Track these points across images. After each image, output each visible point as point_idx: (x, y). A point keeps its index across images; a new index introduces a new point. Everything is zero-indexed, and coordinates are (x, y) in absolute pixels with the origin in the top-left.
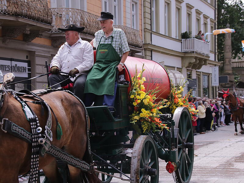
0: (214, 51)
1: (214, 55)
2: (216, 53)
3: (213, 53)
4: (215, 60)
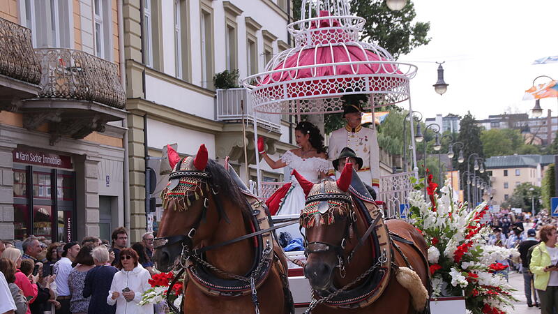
0: (288, 121)
1: (288, 129)
2: (293, 126)
3: (286, 125)
4: (291, 141)
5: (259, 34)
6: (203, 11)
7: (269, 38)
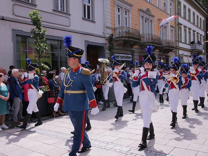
1: (204, 50)
5: (199, 35)
6: (189, 32)
7: (201, 35)
